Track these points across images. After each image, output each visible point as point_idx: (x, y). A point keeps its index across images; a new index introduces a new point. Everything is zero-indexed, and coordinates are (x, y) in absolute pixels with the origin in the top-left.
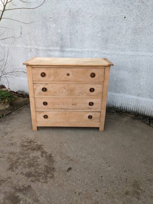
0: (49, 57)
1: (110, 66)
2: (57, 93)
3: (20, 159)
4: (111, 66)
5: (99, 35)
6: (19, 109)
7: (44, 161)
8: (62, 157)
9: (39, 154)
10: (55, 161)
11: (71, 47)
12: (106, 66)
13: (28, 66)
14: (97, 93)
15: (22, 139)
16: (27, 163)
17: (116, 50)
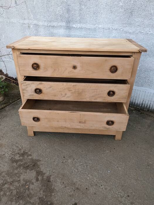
0: (51, 36)
1: (141, 52)
2: (57, 96)
3: (6, 184)
4: (143, 53)
5: (121, 4)
6: (15, 102)
7: (39, 190)
8: (65, 183)
9: (34, 176)
10: (54, 189)
11: (80, 22)
12: (134, 52)
13: (15, 51)
14: (119, 98)
15: (13, 149)
16: (15, 192)
17: (145, 27)
